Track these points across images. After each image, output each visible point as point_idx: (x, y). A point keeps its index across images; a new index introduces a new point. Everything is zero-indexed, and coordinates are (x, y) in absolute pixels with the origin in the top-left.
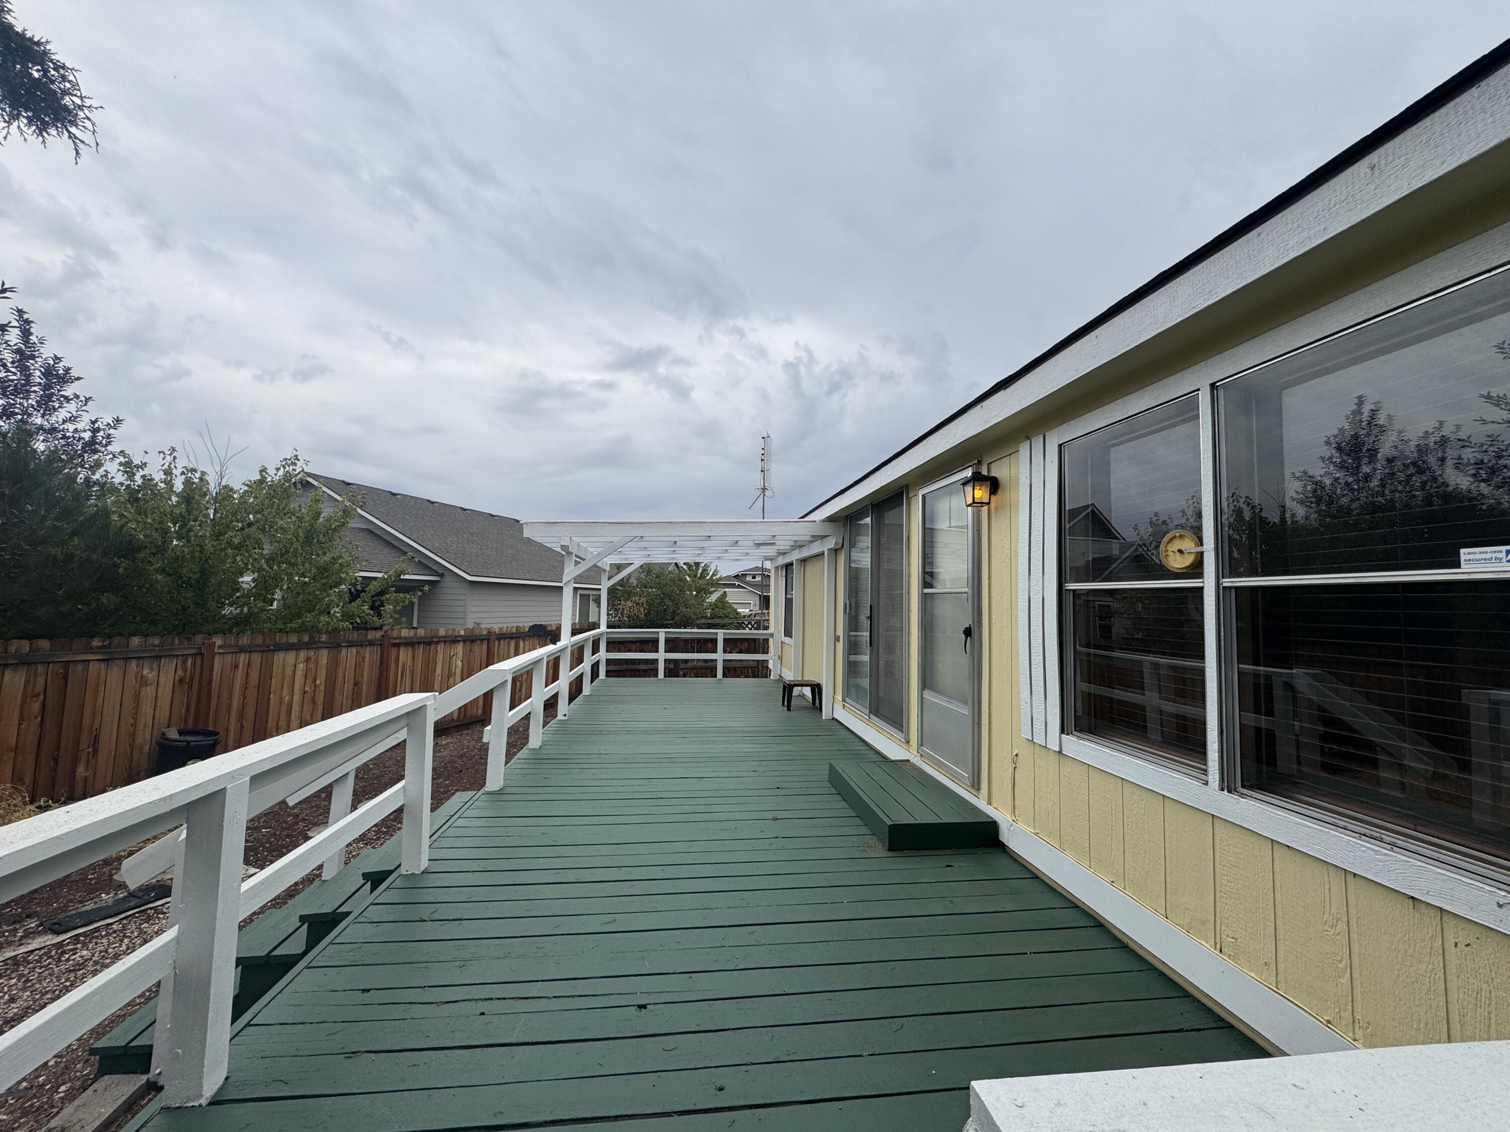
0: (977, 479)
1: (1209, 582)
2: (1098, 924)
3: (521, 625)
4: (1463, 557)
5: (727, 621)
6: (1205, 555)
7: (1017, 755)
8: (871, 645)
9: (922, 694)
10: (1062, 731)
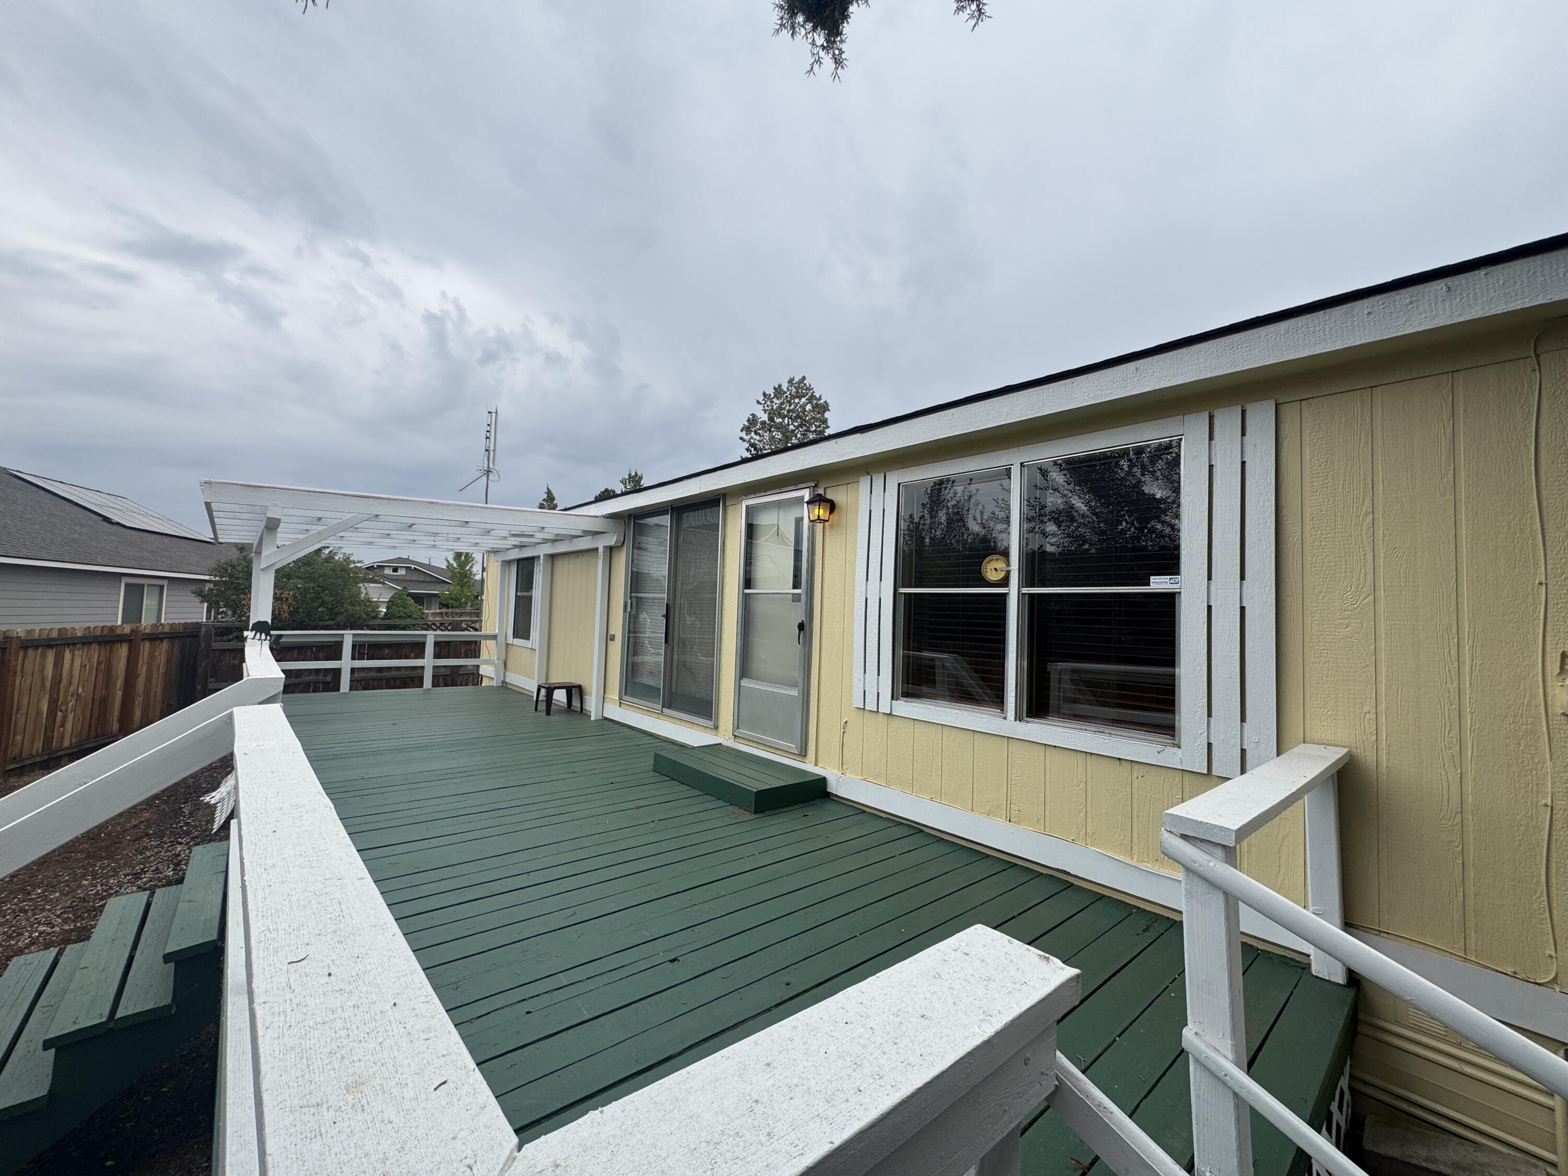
0: (817, 500)
1: (1013, 592)
2: (917, 829)
3: (68, 626)
4: (1151, 581)
5: (409, 621)
6: (1012, 572)
7: (846, 722)
8: (666, 642)
9: (740, 683)
10: (892, 698)
